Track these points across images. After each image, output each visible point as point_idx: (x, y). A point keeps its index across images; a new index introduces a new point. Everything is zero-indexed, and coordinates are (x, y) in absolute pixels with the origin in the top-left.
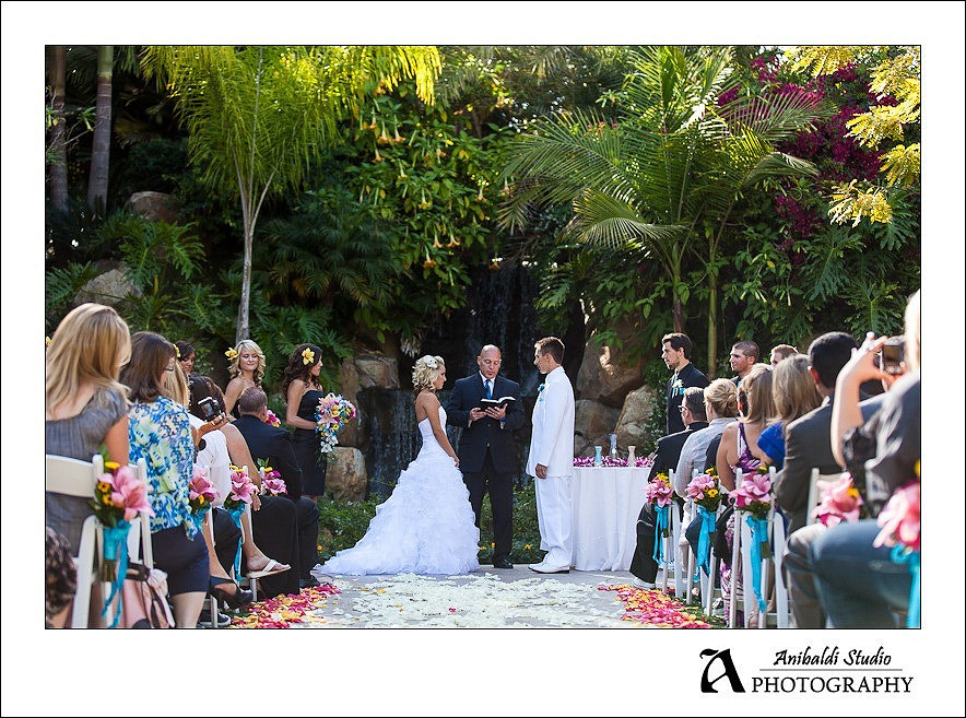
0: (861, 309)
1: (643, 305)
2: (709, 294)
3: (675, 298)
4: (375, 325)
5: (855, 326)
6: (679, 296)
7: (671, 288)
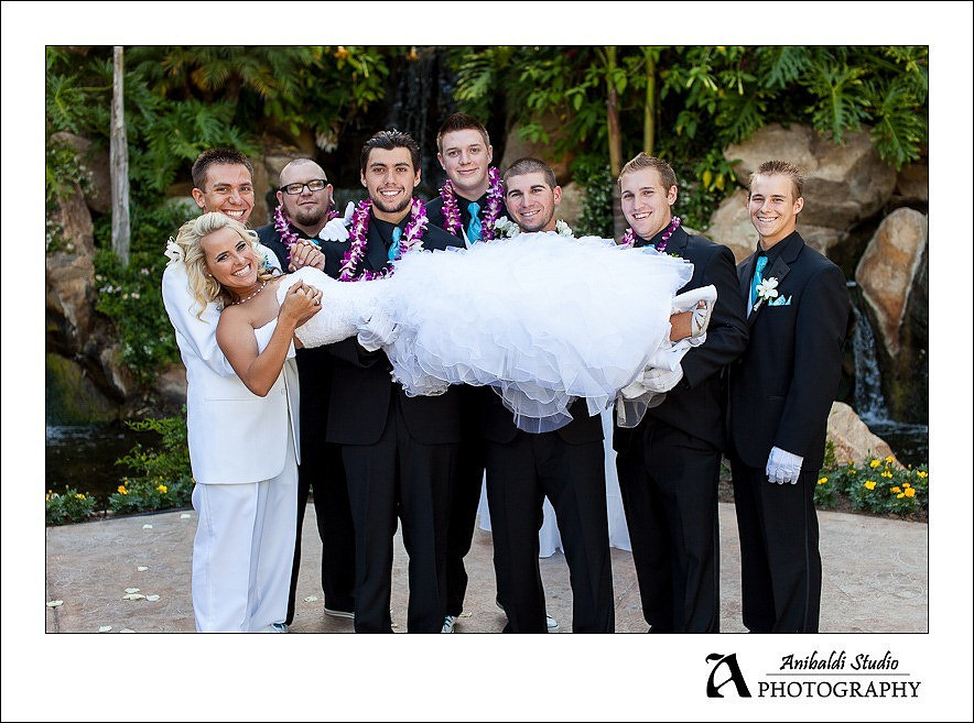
0: (824, 98)
1: (572, 96)
2: (646, 83)
3: (610, 87)
4: (287, 118)
5: (818, 116)
6: (614, 85)
7: (604, 75)
